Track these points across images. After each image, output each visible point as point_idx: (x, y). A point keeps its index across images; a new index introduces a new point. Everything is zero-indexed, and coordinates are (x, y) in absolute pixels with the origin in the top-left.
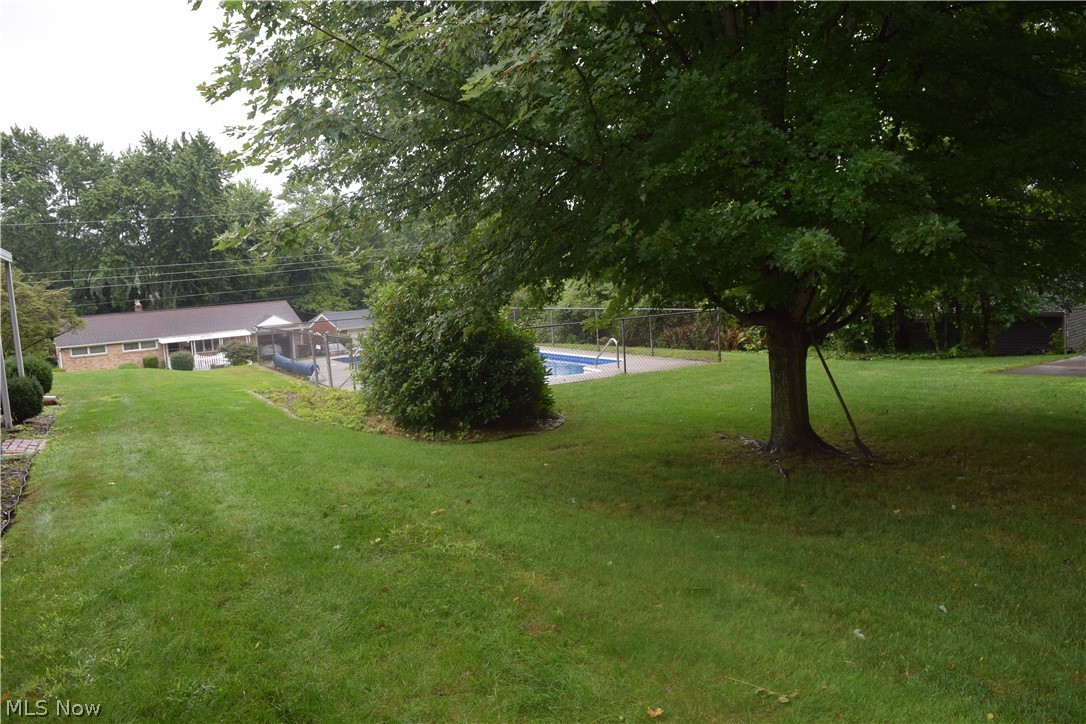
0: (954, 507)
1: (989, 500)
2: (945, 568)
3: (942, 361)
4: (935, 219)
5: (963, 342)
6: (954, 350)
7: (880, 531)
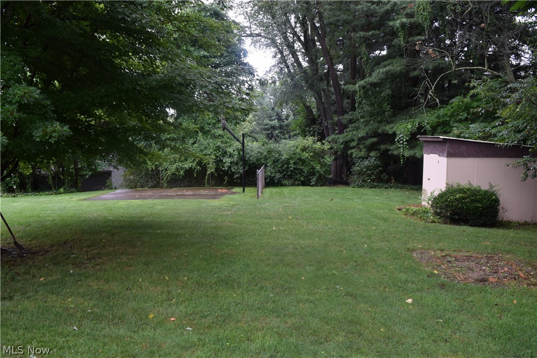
0: (71, 271)
1: (88, 265)
2: (72, 306)
3: (56, 196)
4: (57, 125)
5: (66, 185)
6: (62, 190)
7: (34, 292)
